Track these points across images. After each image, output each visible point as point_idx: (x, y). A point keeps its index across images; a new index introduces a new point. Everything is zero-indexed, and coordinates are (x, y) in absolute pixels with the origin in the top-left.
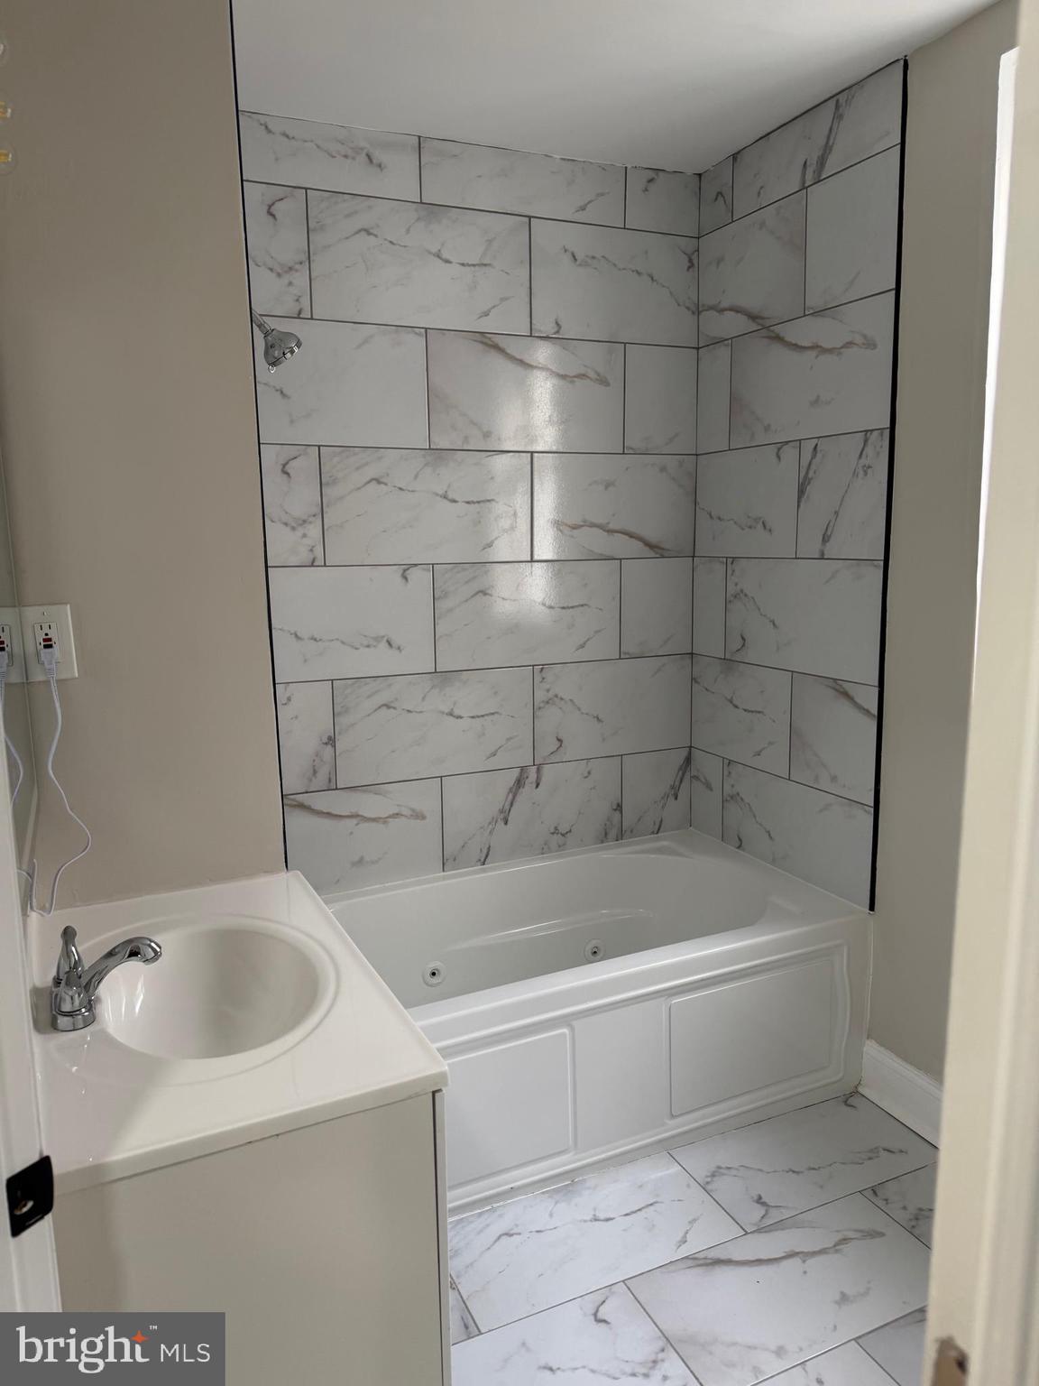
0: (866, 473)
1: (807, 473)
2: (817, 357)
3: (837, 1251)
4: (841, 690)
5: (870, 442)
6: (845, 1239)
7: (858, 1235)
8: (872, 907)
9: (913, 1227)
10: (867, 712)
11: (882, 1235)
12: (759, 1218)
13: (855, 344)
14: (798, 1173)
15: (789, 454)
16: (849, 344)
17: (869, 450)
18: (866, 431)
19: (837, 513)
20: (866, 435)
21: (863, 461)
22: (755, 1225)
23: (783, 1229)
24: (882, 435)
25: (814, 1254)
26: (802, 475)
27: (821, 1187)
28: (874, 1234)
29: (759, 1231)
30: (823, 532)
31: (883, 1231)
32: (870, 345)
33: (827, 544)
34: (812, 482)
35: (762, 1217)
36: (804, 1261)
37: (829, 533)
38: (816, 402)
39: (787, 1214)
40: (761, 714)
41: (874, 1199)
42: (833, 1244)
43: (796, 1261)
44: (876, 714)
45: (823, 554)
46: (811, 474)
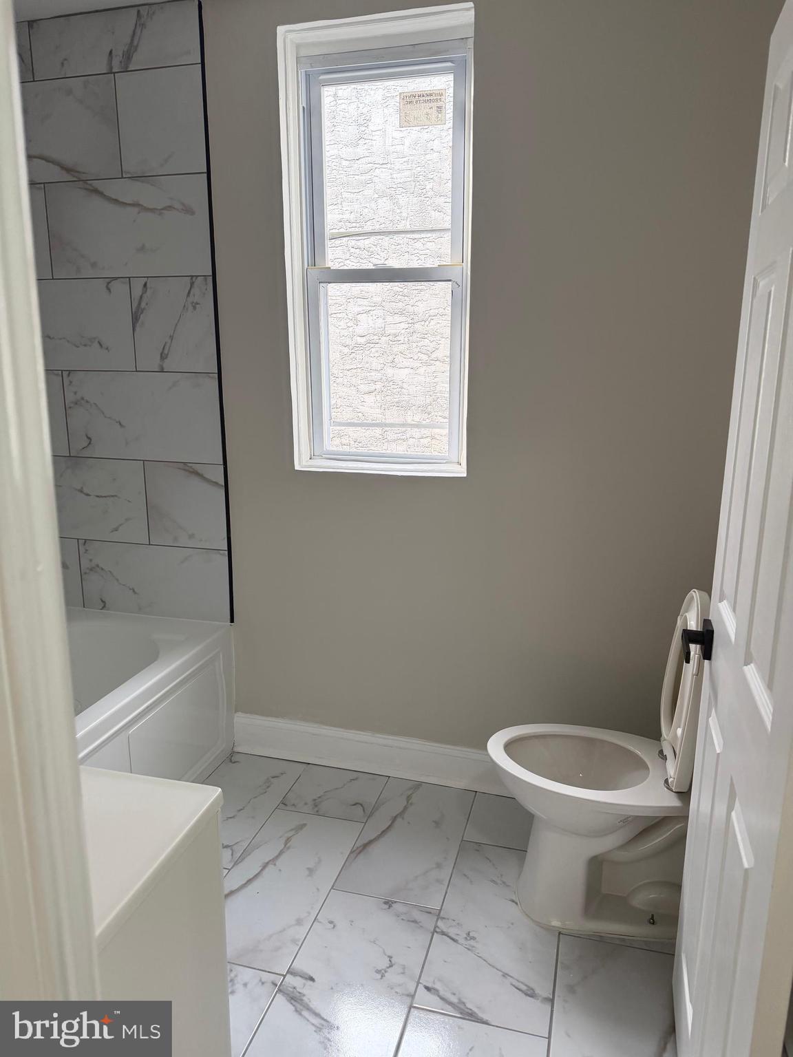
0: (195, 308)
1: (139, 304)
2: (139, 213)
3: (289, 848)
4: (191, 470)
5: (195, 285)
6: (288, 839)
7: (293, 833)
8: (232, 621)
9: (317, 811)
10: (216, 484)
11: (305, 825)
12: (231, 857)
13: (174, 208)
14: (233, 817)
15: (120, 288)
16: (169, 208)
17: (196, 291)
18: (192, 276)
19: (172, 337)
20: (192, 279)
21: (191, 299)
22: (231, 861)
23: (249, 855)
24: (206, 280)
25: (277, 857)
26: (135, 305)
27: (253, 817)
28: (302, 826)
29: (236, 863)
30: (161, 350)
31: (305, 822)
32: (188, 210)
33: (165, 360)
34: (145, 311)
35: (232, 855)
36: (275, 865)
37: (166, 352)
38: (142, 249)
39: (245, 844)
40: (116, 498)
41: (288, 808)
42: (283, 846)
43: (271, 867)
44: (223, 484)
45: (162, 368)
46: (143, 305)
